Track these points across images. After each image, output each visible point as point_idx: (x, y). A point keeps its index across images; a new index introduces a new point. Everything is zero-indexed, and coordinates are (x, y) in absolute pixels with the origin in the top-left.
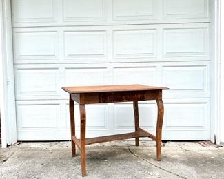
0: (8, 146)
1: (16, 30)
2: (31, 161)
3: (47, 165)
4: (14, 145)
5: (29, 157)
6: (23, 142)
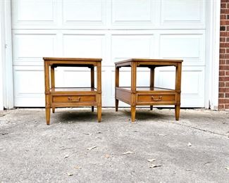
0: (5, 109)
4: (11, 109)
6: (20, 108)
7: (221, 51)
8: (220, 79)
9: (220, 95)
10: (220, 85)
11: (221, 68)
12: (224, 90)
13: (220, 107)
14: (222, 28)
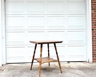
0: (2, 65)
1: (7, 16)
2: (14, 70)
3: (22, 72)
4: (5, 65)
5: (13, 69)
6: (9, 63)
7: (93, 39)
8: (93, 50)
9: (93, 57)
10: (93, 52)
11: (93, 45)
12: (95, 55)
13: (93, 62)
14: (93, 30)
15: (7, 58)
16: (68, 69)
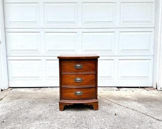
2: (20, 100)
3: (33, 103)
15: (10, 79)
16: (117, 99)
